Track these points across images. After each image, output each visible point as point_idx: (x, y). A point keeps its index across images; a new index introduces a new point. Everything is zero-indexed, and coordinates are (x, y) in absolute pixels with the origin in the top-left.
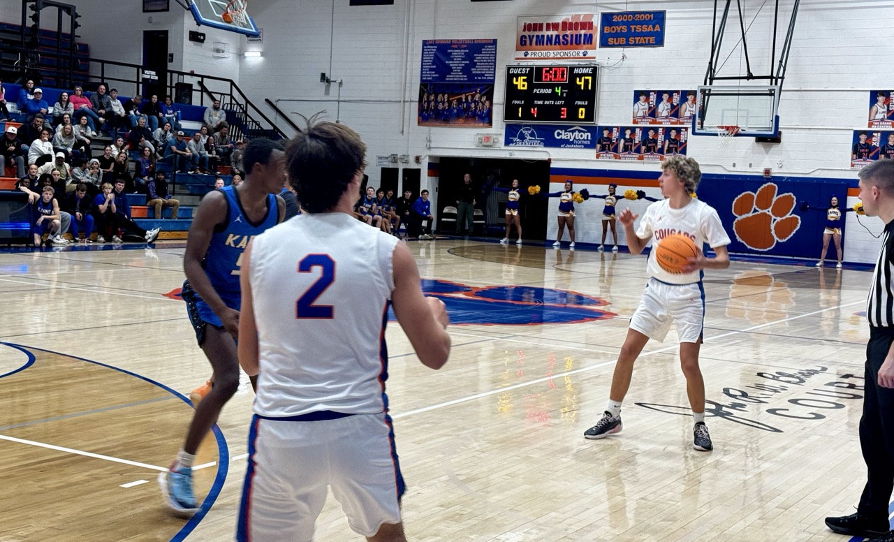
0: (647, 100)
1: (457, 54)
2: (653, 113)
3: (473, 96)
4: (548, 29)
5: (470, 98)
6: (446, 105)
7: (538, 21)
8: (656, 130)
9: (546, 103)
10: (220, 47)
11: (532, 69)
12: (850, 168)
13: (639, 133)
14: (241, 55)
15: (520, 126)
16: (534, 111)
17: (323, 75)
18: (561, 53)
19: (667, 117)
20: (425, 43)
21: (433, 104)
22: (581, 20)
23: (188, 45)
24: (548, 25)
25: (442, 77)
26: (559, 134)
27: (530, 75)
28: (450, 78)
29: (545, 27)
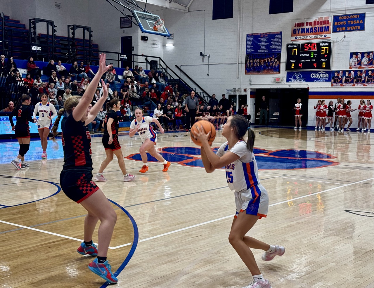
0: (357, 57)
1: (263, 40)
2: (359, 63)
3: (271, 59)
4: (307, 25)
5: (269, 60)
6: (258, 64)
7: (302, 21)
8: (361, 71)
9: (306, 61)
10: (155, 42)
11: (299, 45)
13: (353, 73)
14: (164, 46)
15: (294, 73)
16: (301, 65)
17: (201, 53)
18: (314, 36)
19: (366, 65)
20: (248, 35)
21: (252, 64)
22: (323, 20)
23: (141, 42)
24: (307, 23)
25: (256, 51)
26: (313, 76)
27: (298, 48)
28: (260, 51)
29: (305, 24)
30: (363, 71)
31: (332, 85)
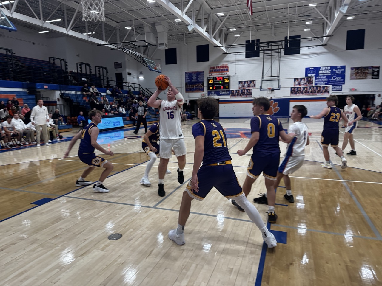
0: (242, 83)
1: (194, 75)
2: (243, 86)
3: (199, 85)
4: (217, 68)
5: (198, 86)
6: (192, 87)
7: (214, 66)
9: (218, 85)
10: (134, 76)
11: (213, 78)
12: (290, 96)
13: (240, 91)
14: (138, 78)
16: (215, 88)
18: (220, 73)
19: (247, 87)
20: (186, 73)
21: (189, 87)
22: (225, 65)
23: (128, 76)
24: (217, 67)
25: (191, 81)
26: (221, 93)
28: (193, 81)
29: (216, 68)
30: (245, 90)
31: (231, 97)
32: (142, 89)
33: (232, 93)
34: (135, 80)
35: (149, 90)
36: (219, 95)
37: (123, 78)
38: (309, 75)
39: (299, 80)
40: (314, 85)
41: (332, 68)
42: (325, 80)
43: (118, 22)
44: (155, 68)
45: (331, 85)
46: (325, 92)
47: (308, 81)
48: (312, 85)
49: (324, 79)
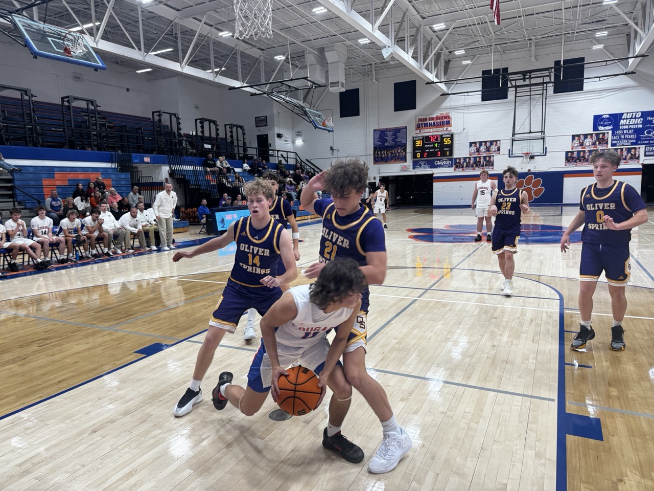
0: (475, 145)
1: (389, 134)
2: (478, 151)
3: (397, 151)
4: (429, 120)
6: (386, 155)
7: (425, 117)
8: (480, 157)
9: (431, 150)
10: (286, 139)
11: (424, 137)
12: (564, 166)
13: (472, 160)
14: (293, 142)
15: (419, 161)
16: (426, 154)
17: (331, 147)
18: (436, 129)
19: (484, 152)
20: (375, 130)
21: (380, 155)
22: (444, 115)
23: (277, 139)
24: (429, 118)
25: (383, 144)
26: (436, 163)
27: (423, 140)
28: (386, 144)
29: (428, 119)
30: (482, 157)
31: (455, 170)
32: (300, 161)
33: (457, 164)
34: (289, 146)
35: (312, 161)
36: (433, 166)
37: (269, 142)
38: (601, 128)
39: (582, 137)
40: (609, 146)
41: (644, 114)
42: (632, 136)
43: (262, 50)
44: (324, 124)
45: (644, 146)
46: (631, 158)
47: (598, 139)
48: (607, 147)
49: (630, 134)
